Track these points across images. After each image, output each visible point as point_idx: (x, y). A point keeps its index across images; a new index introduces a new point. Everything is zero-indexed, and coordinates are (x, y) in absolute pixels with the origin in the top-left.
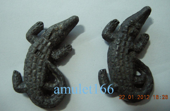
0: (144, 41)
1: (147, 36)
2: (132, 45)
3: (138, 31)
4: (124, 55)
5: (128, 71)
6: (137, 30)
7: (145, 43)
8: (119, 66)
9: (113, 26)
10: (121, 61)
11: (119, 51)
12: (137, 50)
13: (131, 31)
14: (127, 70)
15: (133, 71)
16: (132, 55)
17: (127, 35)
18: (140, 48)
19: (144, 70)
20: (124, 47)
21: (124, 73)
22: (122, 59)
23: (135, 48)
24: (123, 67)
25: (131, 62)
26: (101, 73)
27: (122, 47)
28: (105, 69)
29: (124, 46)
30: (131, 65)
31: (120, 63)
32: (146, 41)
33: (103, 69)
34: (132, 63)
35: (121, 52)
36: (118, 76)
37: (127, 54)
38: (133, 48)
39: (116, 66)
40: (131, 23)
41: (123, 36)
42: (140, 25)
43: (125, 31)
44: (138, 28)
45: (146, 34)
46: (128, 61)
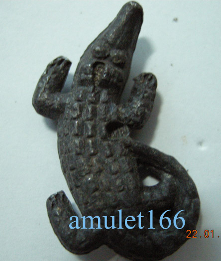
0: (146, 92)
1: (150, 79)
2: (113, 109)
3: (120, 71)
4: (98, 143)
5: (118, 182)
6: (116, 69)
7: (147, 97)
8: (92, 175)
9: (55, 75)
10: (94, 160)
11: (82, 134)
12: (130, 121)
13: (102, 74)
14: (116, 179)
15: (131, 178)
16: (122, 135)
17: (95, 87)
18: (139, 113)
19: (165, 168)
20: (92, 123)
21: (109, 190)
22: (94, 154)
23: (123, 117)
24: (102, 175)
25: (121, 156)
26: (53, 205)
27: (88, 122)
28: (62, 192)
29: (91, 120)
30: (124, 163)
31: (92, 166)
32: (149, 91)
33: (55, 192)
34: (124, 158)
35: (89, 137)
36: (95, 201)
37: (104, 138)
38: (119, 118)
39: (83, 176)
40: (97, 55)
41: (85, 94)
42: (121, 53)
43: (86, 79)
44: (119, 61)
45: (146, 75)
46: (111, 155)
